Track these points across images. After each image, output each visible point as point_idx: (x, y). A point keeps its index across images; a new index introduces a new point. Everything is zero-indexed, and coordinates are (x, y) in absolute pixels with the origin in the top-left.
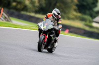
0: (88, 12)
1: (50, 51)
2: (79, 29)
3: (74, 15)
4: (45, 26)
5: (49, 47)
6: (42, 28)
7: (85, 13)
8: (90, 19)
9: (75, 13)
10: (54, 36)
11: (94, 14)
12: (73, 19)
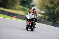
0: (27, 5)
1: (32, 30)
2: (22, 15)
3: (18, 7)
4: (30, 17)
5: (32, 28)
6: (28, 18)
7: (25, 6)
8: (29, 9)
9: (19, 6)
10: (34, 22)
11: (31, 7)
12: (18, 10)
